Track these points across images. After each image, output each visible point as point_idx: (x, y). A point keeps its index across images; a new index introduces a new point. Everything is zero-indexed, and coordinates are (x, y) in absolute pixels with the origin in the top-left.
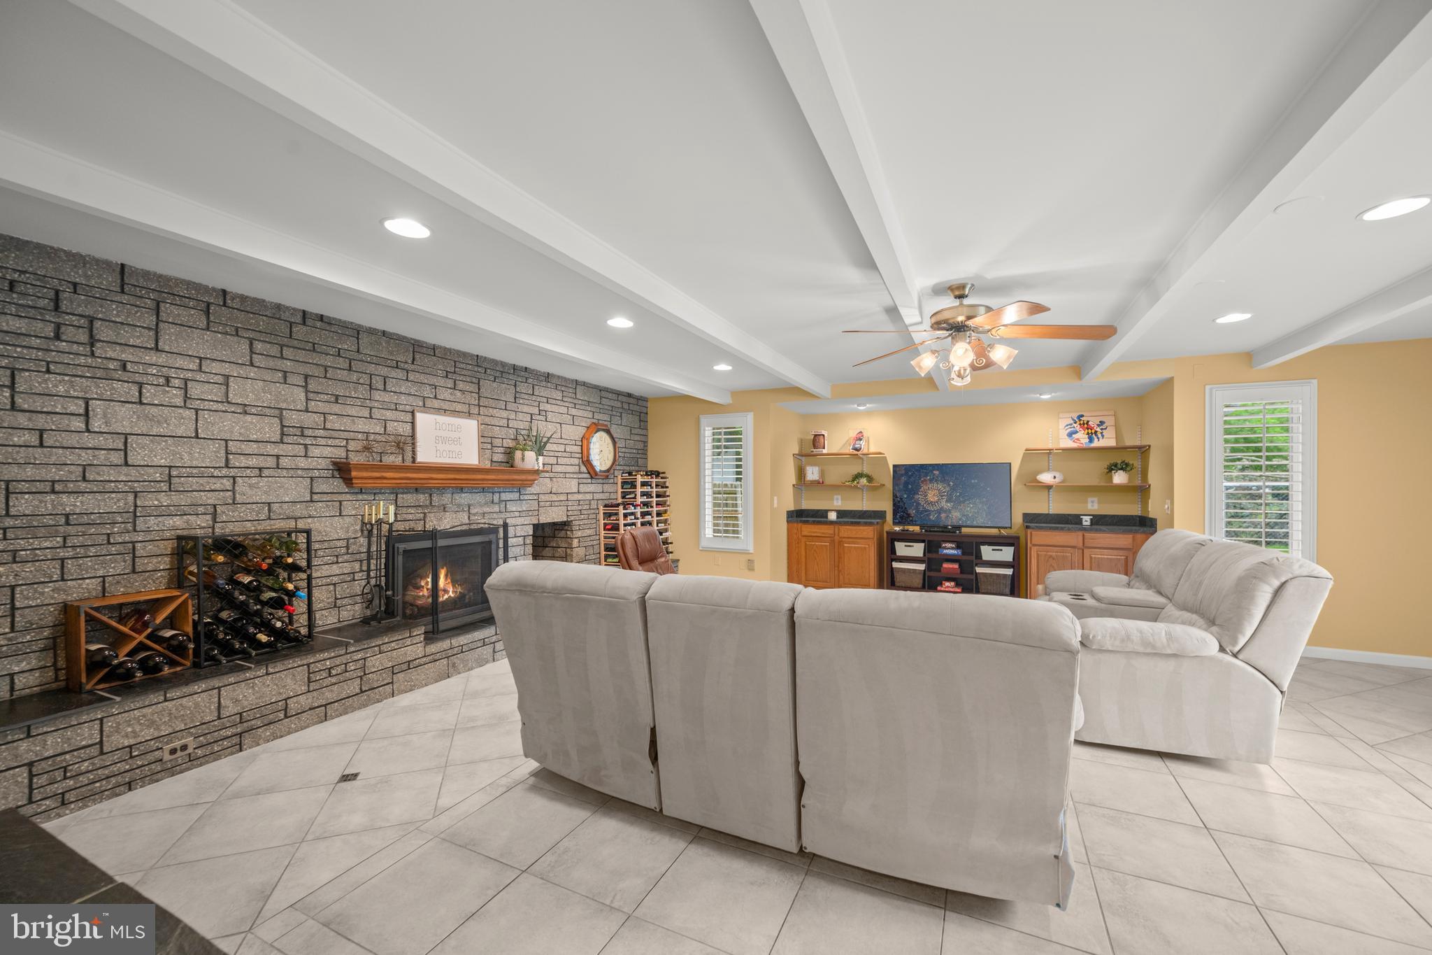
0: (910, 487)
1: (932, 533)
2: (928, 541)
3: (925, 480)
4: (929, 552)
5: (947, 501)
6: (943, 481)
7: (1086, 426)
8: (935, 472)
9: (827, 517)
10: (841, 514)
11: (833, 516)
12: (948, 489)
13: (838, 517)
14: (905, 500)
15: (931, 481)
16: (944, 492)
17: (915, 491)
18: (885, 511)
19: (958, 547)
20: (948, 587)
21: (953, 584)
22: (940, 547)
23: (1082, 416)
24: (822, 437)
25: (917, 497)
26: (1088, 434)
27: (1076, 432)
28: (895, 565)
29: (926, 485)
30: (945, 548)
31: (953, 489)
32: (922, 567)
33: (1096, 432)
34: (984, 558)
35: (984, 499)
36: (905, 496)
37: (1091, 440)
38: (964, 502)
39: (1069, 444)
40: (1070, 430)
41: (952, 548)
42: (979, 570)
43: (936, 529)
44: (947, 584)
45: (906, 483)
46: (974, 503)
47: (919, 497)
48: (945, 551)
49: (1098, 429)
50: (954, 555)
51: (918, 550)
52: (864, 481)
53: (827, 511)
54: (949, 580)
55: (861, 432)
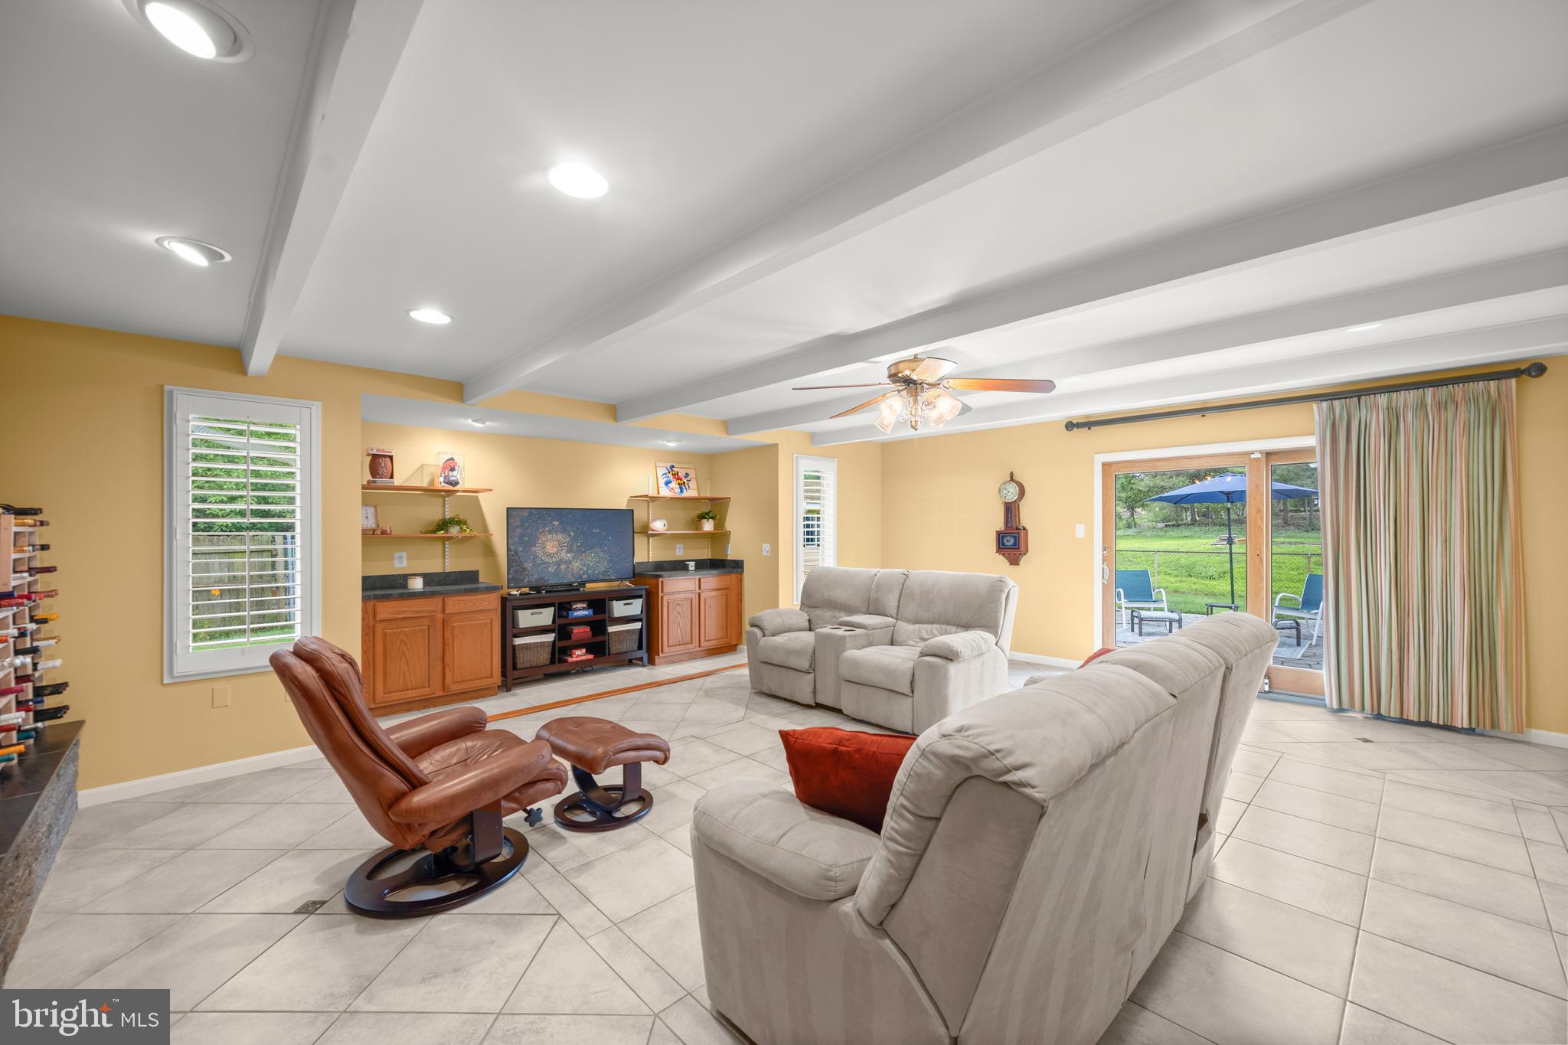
0: (526, 539)
1: (555, 594)
2: (559, 603)
3: (543, 532)
4: (560, 616)
5: (567, 552)
6: (564, 531)
7: (676, 476)
8: (554, 523)
9: (405, 587)
10: (429, 579)
11: (417, 584)
12: (568, 539)
13: (425, 584)
14: (520, 554)
15: (550, 532)
16: (564, 543)
17: (533, 542)
18: (478, 571)
19: (589, 607)
20: (578, 656)
21: (584, 651)
22: (570, 609)
23: (673, 467)
24: (388, 460)
25: (533, 549)
26: (679, 484)
27: (670, 482)
28: (518, 641)
29: (544, 536)
30: (576, 610)
31: (574, 539)
32: (550, 637)
33: (684, 483)
34: (616, 615)
35: (606, 548)
36: (521, 549)
37: (682, 491)
38: (585, 552)
39: (665, 492)
40: (665, 479)
41: (584, 609)
42: (611, 629)
43: (559, 588)
44: (578, 652)
45: (522, 536)
46: (596, 552)
47: (537, 549)
48: (576, 614)
49: (685, 481)
50: (585, 617)
51: (545, 616)
52: (454, 531)
53: (405, 578)
54: (579, 647)
55: (452, 459)
